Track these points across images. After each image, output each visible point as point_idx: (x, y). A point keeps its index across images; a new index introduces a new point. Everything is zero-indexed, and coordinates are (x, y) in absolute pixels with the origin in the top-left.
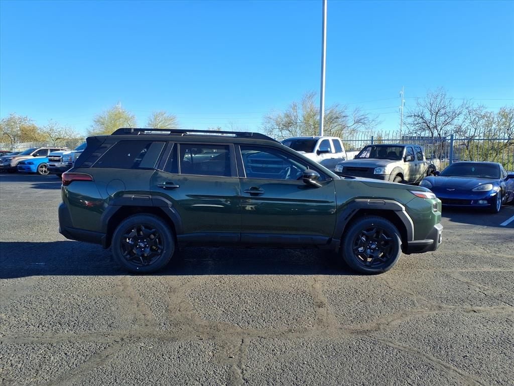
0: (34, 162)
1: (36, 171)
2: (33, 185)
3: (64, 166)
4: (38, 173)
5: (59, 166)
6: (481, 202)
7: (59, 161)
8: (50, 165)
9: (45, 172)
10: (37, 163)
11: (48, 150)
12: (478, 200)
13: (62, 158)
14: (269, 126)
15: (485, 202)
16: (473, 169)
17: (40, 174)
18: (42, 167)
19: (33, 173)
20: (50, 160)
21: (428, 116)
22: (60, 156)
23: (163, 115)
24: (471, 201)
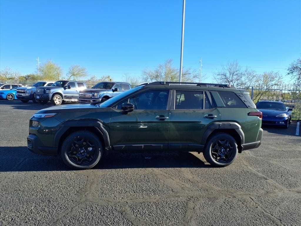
0: (4, 93)
1: (5, 98)
2: (12, 106)
3: (28, 96)
4: (6, 99)
5: (24, 96)
6: (281, 123)
7: (24, 92)
8: (18, 95)
9: (11, 98)
10: (6, 93)
11: (10, 85)
12: (279, 122)
13: (26, 91)
14: (145, 76)
15: (283, 123)
16: (271, 105)
17: (8, 100)
18: (9, 96)
19: (4, 99)
20: (18, 92)
21: (228, 75)
22: (25, 90)
23: (77, 67)
24: (276, 122)
